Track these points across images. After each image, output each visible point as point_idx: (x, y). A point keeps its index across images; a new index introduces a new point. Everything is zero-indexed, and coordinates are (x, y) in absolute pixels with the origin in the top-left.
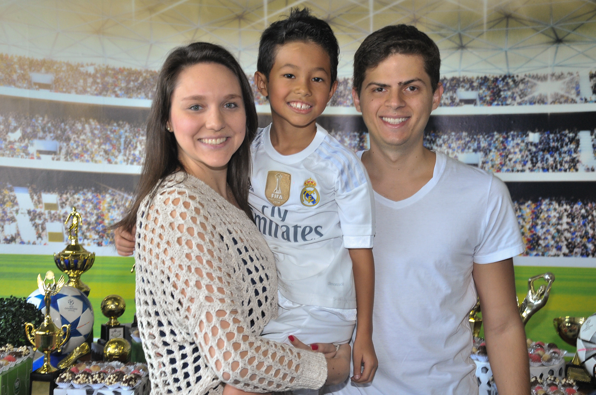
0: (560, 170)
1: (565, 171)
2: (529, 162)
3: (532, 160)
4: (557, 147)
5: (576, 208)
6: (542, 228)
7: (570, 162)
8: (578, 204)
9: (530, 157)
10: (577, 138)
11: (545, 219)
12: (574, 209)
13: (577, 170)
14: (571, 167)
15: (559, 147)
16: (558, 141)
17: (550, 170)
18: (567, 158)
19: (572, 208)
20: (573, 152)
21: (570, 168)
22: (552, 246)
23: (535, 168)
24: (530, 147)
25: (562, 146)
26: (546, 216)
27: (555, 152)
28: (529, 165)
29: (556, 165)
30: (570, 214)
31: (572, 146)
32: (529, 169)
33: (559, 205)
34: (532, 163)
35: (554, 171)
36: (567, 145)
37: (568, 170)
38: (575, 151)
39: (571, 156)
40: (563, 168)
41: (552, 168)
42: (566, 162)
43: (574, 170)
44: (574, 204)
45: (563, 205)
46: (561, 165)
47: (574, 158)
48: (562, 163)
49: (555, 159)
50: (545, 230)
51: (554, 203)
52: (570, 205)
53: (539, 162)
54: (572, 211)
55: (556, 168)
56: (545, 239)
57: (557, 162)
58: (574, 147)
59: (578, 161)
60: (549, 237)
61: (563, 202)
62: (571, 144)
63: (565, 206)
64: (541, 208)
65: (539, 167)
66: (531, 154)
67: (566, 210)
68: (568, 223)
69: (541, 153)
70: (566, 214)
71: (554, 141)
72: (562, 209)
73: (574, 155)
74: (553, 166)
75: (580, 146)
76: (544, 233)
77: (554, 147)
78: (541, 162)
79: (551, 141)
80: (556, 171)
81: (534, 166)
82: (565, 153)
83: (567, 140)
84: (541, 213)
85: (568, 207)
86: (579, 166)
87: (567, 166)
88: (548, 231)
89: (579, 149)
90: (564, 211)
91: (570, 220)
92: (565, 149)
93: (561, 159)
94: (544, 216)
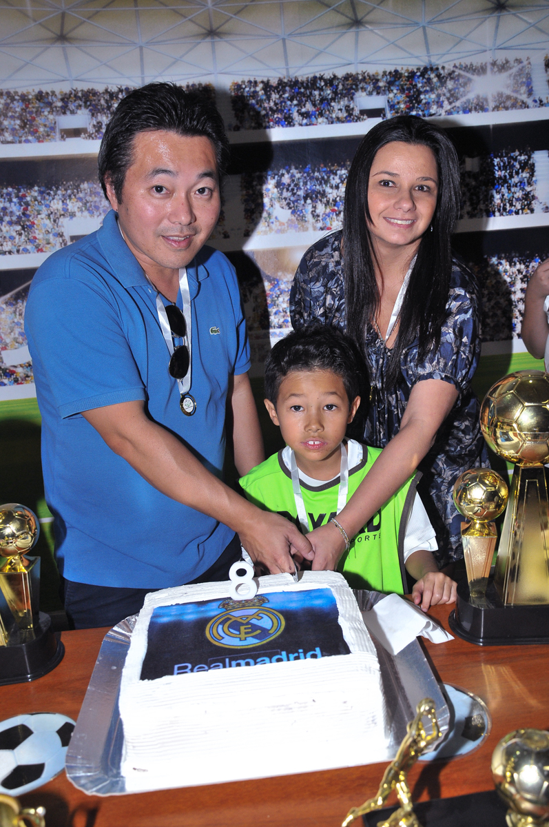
0: (510, 212)
1: (517, 213)
2: (468, 204)
3: (471, 200)
4: (505, 176)
5: (533, 267)
6: (489, 300)
7: (523, 198)
8: (535, 262)
9: (468, 194)
10: (531, 162)
11: (493, 286)
12: (530, 269)
13: (532, 211)
14: (525, 206)
15: (508, 177)
16: (505, 168)
17: (497, 214)
18: (519, 194)
19: (527, 267)
20: (526, 184)
21: (522, 209)
22: (503, 324)
23: (476, 212)
24: (467, 180)
25: (511, 177)
26: (494, 281)
27: (503, 186)
28: (468, 208)
29: (505, 205)
30: (525, 276)
31: (525, 175)
32: (468, 213)
33: (510, 265)
34: (472, 204)
35: (502, 215)
36: (517, 173)
37: (520, 211)
38: (529, 184)
39: (523, 189)
40: (513, 208)
41: (499, 211)
42: (518, 200)
43: (529, 211)
44: (530, 262)
45: (515, 264)
46: (511, 205)
47: (529, 193)
48: (512, 201)
49: (503, 195)
50: (492, 303)
51: (503, 262)
52: (524, 264)
53: (482, 202)
54: (527, 271)
55: (505, 209)
56: (495, 315)
57: (505, 199)
58: (528, 175)
59: (534, 198)
60: (499, 312)
61: (516, 259)
62: (522, 172)
63: (518, 266)
64: (487, 272)
65: (481, 210)
66: (469, 190)
67: (519, 271)
68: (522, 290)
69: (484, 188)
70: (520, 276)
71: (500, 168)
72: (515, 270)
73: (528, 189)
74: (500, 206)
75: (535, 174)
76: (493, 307)
77: (500, 178)
78: (484, 203)
79: (496, 168)
80: (504, 213)
81: (474, 209)
82: (516, 186)
83: (518, 166)
84: (487, 279)
85: (523, 267)
86: (535, 205)
87: (518, 206)
88: (497, 303)
89: (534, 179)
90: (517, 272)
91: (525, 286)
92: (516, 179)
93: (511, 195)
94: (491, 282)
